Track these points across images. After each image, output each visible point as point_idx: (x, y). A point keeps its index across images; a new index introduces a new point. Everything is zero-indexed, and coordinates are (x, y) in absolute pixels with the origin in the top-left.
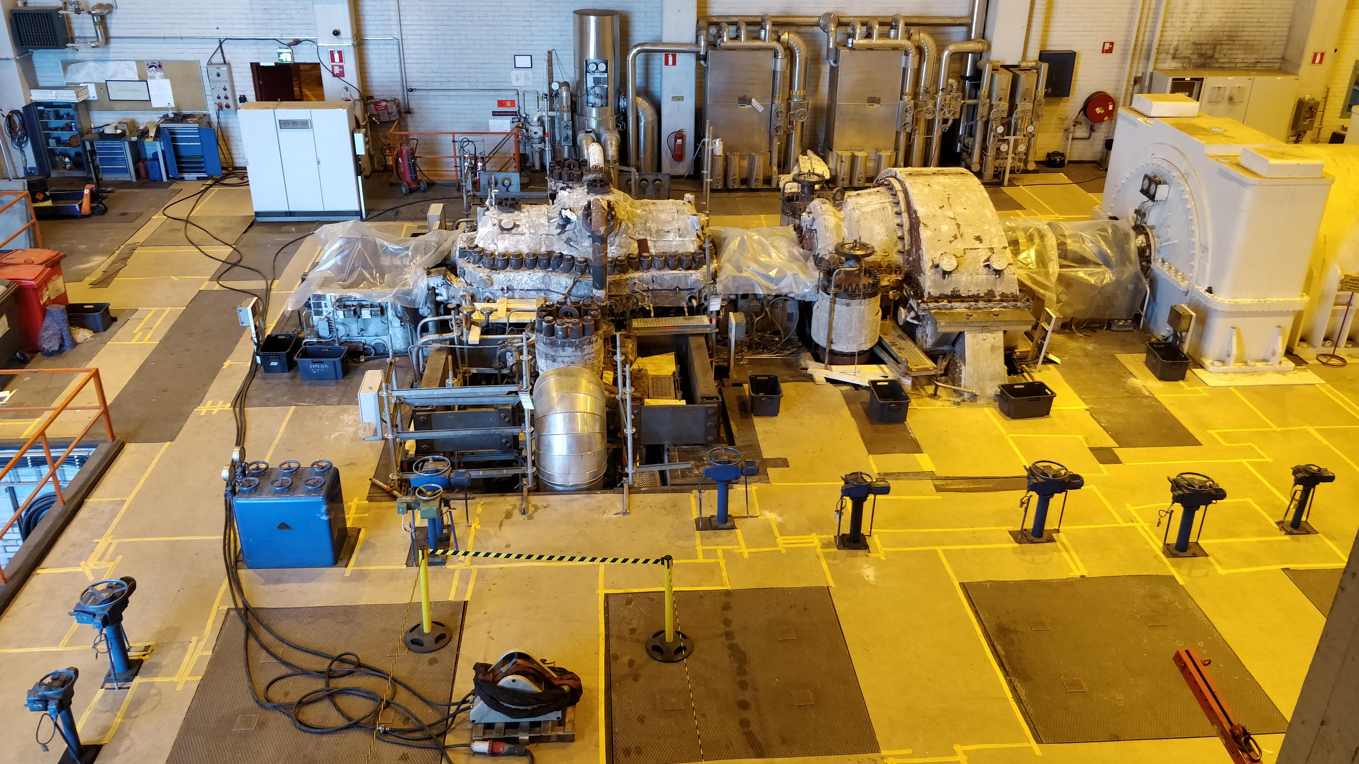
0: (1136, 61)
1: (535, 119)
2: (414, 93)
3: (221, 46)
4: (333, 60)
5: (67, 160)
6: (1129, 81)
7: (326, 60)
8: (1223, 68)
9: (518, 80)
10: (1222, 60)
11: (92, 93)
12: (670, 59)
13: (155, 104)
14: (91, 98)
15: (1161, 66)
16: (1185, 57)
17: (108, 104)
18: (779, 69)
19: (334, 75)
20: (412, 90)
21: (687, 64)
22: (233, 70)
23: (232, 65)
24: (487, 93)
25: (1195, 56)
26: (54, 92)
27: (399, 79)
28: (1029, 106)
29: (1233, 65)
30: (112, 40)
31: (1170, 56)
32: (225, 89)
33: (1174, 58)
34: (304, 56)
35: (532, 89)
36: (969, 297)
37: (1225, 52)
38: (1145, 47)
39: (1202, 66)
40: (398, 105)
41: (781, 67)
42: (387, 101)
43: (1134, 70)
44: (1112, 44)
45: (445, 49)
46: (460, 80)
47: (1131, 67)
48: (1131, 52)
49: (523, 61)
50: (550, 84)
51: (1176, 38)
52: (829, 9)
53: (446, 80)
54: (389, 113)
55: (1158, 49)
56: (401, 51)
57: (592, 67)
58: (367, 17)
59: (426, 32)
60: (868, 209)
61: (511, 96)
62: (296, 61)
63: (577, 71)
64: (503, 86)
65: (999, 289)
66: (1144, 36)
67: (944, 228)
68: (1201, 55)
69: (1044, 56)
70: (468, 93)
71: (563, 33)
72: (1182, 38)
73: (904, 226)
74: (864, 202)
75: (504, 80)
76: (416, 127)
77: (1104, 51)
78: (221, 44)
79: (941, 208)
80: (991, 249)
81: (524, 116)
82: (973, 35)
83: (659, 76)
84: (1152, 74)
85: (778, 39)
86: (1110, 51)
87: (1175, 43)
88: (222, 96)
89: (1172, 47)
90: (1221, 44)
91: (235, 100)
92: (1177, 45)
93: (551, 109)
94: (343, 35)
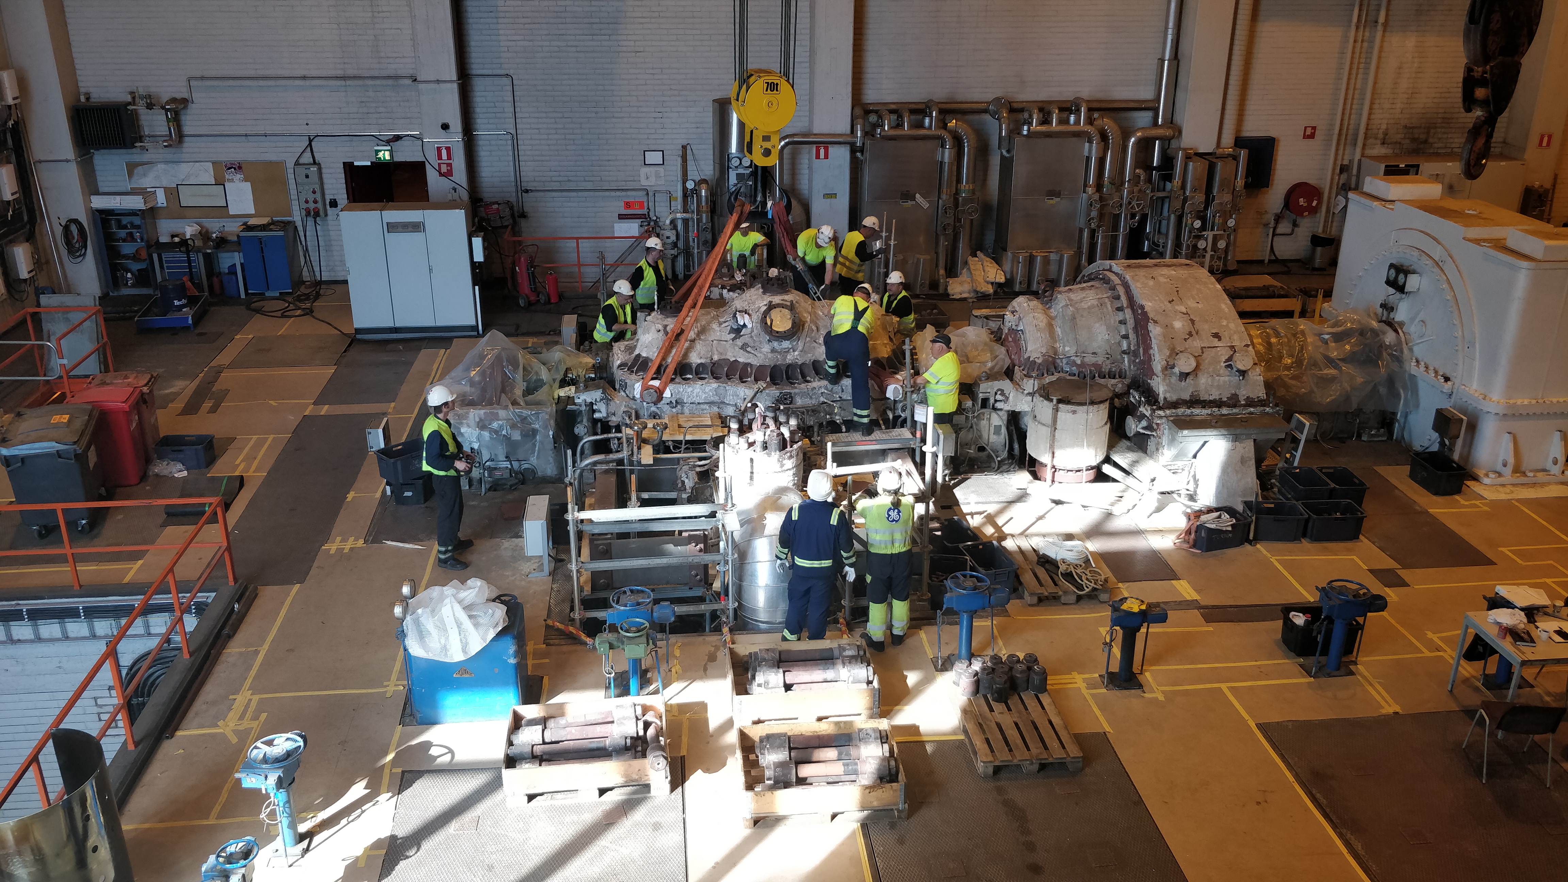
0: (1342, 147)
1: (668, 222)
2: (530, 194)
3: (310, 145)
4: (440, 157)
5: (129, 275)
6: (1334, 169)
7: (432, 157)
8: (1437, 154)
9: (648, 178)
10: (1436, 145)
11: (161, 199)
12: (822, 151)
13: (232, 212)
14: (160, 205)
15: (1369, 152)
16: (1396, 143)
17: (179, 211)
18: (946, 160)
19: (441, 174)
20: (527, 191)
21: (841, 156)
22: (324, 171)
23: (323, 166)
24: (613, 194)
25: (1407, 141)
26: (118, 198)
27: (513, 179)
28: (1227, 198)
29: (1449, 150)
30: (186, 139)
31: (1379, 142)
32: (314, 192)
33: (1383, 143)
34: (407, 153)
35: (664, 188)
36: (1211, 401)
37: (1440, 136)
38: (1351, 132)
39: (1416, 152)
40: (511, 208)
41: (950, 157)
42: (499, 204)
43: (1340, 157)
44: (1314, 128)
45: (566, 145)
46: (582, 179)
47: (1336, 154)
48: (1335, 137)
49: (654, 158)
50: (684, 181)
51: (1385, 121)
52: (999, 93)
53: (566, 179)
54: (500, 217)
55: (1366, 134)
56: (515, 147)
57: (735, 162)
58: (478, 110)
59: (545, 126)
60: (1084, 305)
61: (640, 196)
62: (396, 159)
63: (717, 166)
64: (631, 185)
65: (1244, 393)
66: (1349, 119)
67: (1178, 324)
68: (1414, 140)
69: (1240, 142)
70: (592, 193)
71: (698, 125)
72: (1392, 121)
73: (1128, 323)
74: (1079, 298)
75: (631, 179)
76: (531, 232)
77: (1306, 137)
78: (310, 141)
79: (1170, 302)
80: (1232, 347)
81: (655, 218)
82: (1160, 120)
83: (807, 171)
84: (1360, 161)
85: (945, 127)
86: (1312, 136)
87: (1384, 127)
88: (311, 200)
89: (1381, 131)
90: (1436, 128)
91: (325, 205)
92: (1387, 129)
93: (685, 211)
94: (452, 128)
